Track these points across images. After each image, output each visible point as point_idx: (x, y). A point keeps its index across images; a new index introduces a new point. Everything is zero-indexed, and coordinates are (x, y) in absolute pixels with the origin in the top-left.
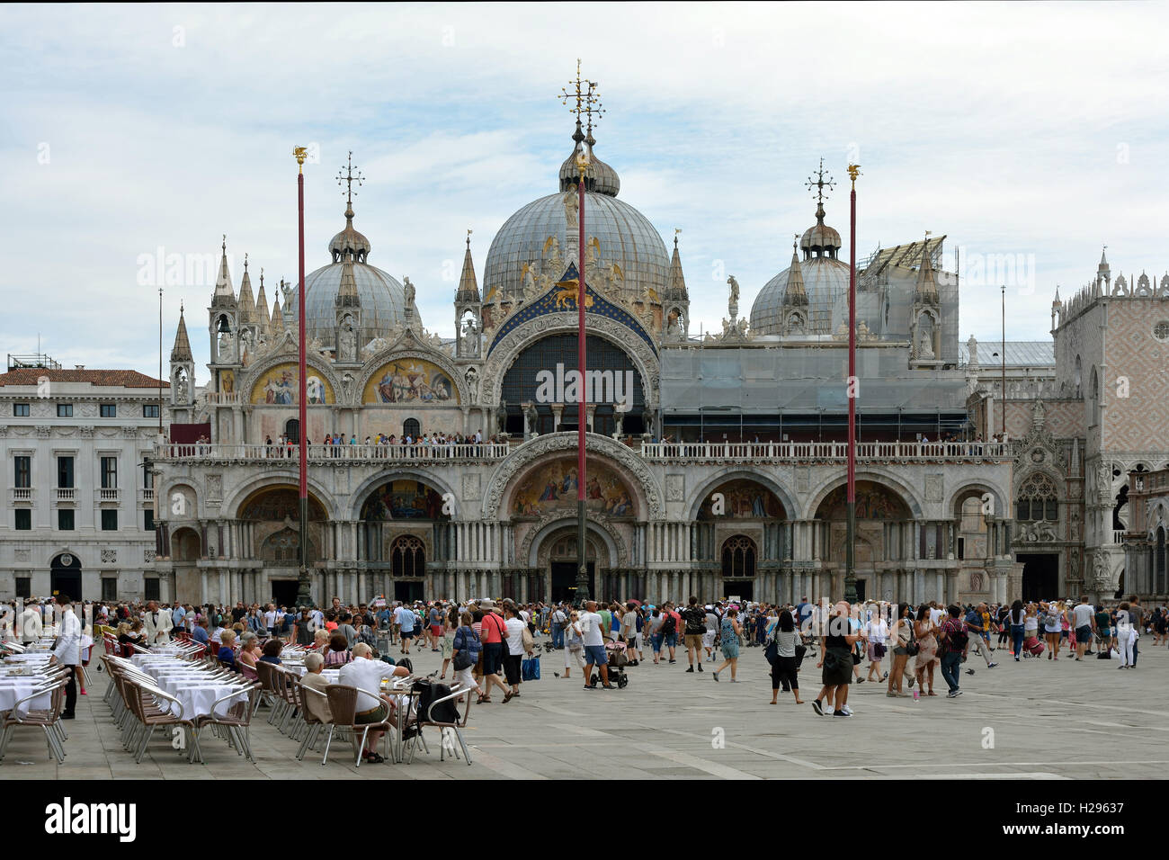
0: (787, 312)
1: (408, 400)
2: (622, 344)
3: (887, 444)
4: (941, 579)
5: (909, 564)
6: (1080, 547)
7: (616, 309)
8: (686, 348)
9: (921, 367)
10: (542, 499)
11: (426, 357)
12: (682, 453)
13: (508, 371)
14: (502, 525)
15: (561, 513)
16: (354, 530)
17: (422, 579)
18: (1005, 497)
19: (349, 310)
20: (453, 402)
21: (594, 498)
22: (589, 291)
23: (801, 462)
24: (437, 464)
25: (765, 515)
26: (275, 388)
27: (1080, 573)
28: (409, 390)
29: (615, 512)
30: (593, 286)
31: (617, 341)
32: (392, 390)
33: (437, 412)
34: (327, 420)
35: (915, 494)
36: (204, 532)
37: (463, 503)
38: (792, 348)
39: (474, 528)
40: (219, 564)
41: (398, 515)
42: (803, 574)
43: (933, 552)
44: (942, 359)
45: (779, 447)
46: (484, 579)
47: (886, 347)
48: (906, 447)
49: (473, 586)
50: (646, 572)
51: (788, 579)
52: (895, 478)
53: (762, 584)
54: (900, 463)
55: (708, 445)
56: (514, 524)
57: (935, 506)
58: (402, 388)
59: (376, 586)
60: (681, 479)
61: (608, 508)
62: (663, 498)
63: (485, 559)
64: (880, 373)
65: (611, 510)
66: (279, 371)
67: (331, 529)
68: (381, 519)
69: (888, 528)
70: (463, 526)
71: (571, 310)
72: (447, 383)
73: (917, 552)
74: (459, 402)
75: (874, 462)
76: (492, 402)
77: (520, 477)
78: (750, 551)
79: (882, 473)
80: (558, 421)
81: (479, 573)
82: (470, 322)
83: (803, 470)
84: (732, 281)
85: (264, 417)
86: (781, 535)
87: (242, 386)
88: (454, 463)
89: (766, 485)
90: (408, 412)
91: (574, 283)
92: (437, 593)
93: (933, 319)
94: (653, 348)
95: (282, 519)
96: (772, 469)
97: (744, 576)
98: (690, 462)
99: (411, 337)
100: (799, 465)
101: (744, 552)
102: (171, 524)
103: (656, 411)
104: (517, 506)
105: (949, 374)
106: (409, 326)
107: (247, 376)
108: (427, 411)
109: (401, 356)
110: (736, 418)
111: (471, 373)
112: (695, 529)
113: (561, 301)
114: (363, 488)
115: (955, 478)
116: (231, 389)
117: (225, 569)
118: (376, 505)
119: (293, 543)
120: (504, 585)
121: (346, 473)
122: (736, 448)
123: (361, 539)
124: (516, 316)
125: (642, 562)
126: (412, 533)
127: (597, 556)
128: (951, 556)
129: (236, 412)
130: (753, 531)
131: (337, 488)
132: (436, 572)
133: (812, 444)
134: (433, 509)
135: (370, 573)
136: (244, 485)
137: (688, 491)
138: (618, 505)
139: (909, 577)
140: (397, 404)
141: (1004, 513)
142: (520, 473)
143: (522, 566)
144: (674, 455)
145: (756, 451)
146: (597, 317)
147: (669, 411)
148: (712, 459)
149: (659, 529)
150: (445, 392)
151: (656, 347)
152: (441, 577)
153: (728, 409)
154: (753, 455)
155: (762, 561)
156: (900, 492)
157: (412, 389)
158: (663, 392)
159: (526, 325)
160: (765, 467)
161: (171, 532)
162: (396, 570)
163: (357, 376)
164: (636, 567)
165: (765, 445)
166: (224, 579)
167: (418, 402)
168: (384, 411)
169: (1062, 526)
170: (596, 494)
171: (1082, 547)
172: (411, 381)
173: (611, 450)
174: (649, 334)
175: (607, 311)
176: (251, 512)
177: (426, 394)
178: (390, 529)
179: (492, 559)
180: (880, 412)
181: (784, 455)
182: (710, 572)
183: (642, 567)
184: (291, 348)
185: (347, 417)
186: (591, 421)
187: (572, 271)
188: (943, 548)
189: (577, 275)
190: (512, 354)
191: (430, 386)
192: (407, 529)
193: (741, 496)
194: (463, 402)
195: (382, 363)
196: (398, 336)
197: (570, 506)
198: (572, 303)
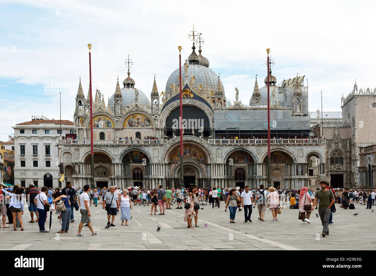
0: (254, 99)
1: (137, 126)
2: (202, 109)
3: (285, 139)
4: (303, 182)
5: (293, 177)
6: (350, 172)
7: (200, 98)
8: (222, 110)
9: (296, 115)
10: (178, 156)
11: (142, 113)
12: (221, 142)
13: (168, 117)
14: (165, 164)
15: (184, 161)
16: (120, 166)
17: (142, 181)
18: (323, 156)
19: (118, 99)
20: (151, 127)
21: (194, 156)
22: (192, 92)
23: (258, 145)
24: (145, 146)
25: (248, 162)
26: (96, 123)
27: (350, 180)
28: (137, 123)
29: (201, 160)
30: (193, 91)
31: (201, 108)
32: (132, 123)
33: (146, 130)
34: (112, 132)
35: (294, 155)
36: (74, 166)
37: (153, 158)
38: (255, 109)
39: (157, 166)
40: (79, 176)
41: (134, 162)
42: (260, 180)
43: (300, 173)
44: (303, 113)
45: (251, 140)
46: (160, 181)
47: (285, 109)
48: (291, 140)
49: (157, 183)
50: (211, 179)
51: (255, 181)
52: (288, 150)
53: (247, 183)
54: (289, 145)
55: (229, 140)
56: (169, 164)
57: (301, 159)
58: (135, 123)
59: (128, 183)
60: (221, 150)
61: (199, 159)
62: (215, 156)
63: (160, 175)
64: (283, 117)
66: (97, 117)
67: (113, 166)
68: (129, 163)
69: (287, 166)
70: (153, 165)
71: (186, 98)
72: (149, 121)
73: (296, 173)
74: (153, 127)
75: (281, 145)
76: (162, 127)
77: (171, 150)
78: (243, 172)
79: (284, 148)
80: (183, 133)
81: (158, 179)
82: (156, 102)
83: (259, 147)
84: (236, 89)
86: (253, 168)
87: (86, 122)
88: (150, 145)
89: (248, 152)
90: (137, 130)
91: (187, 90)
92: (147, 185)
93: (300, 101)
94: (212, 110)
95: (99, 163)
96: (249, 147)
97: (242, 181)
98: (223, 145)
99: (137, 107)
100: (258, 146)
101: (242, 173)
102: (64, 164)
103: (213, 129)
104: (170, 158)
105: (305, 117)
106: (137, 104)
107: (87, 119)
108: (143, 130)
109: (134, 113)
110: (238, 131)
111: (156, 118)
112: (225, 166)
113: (183, 95)
114: (122, 153)
115: (307, 150)
116: (82, 122)
117: (81, 178)
118: (127, 158)
119: (102, 170)
120: (166, 183)
121: (117, 149)
122: (238, 140)
123: (122, 169)
124: (170, 100)
125: (209, 176)
126: (139, 167)
127: (196, 174)
128: (306, 174)
129: (84, 130)
130: (244, 166)
131: (114, 153)
132: (146, 179)
133: (262, 139)
135: (125, 179)
136: (86, 152)
137: (223, 154)
138: (202, 158)
139: (293, 181)
140: (134, 127)
141: (323, 161)
142: (171, 148)
143: (172, 177)
144: (219, 143)
145: (244, 142)
146: (195, 100)
147: (217, 129)
148: (230, 144)
149: (214, 166)
150: (148, 124)
151: (213, 109)
152: (148, 181)
153: (235, 128)
154: (243, 143)
155: (247, 176)
156: (290, 154)
157: (138, 123)
158: (215, 123)
159: (173, 103)
160: (247, 147)
161: (64, 166)
162: (134, 178)
163: (121, 119)
164: (208, 177)
165: (247, 140)
166: (81, 181)
167: (140, 127)
168: (130, 130)
169: (344, 166)
170: (195, 155)
171: (351, 172)
172: (138, 120)
173: (199, 141)
174: (211, 106)
175: (198, 98)
176: (89, 160)
177: (142, 124)
178: (132, 166)
179: (163, 175)
180: (283, 129)
181: (253, 143)
182: (231, 179)
183: (209, 177)
184: (101, 110)
185: (118, 131)
186: (193, 132)
187: (187, 86)
188: (304, 172)
189: (188, 88)
190: (169, 112)
191: (143, 122)
192: (137, 166)
193: (240, 156)
194: (154, 127)
195: (129, 115)
196: (133, 106)
197: (187, 159)
198: (187, 96)
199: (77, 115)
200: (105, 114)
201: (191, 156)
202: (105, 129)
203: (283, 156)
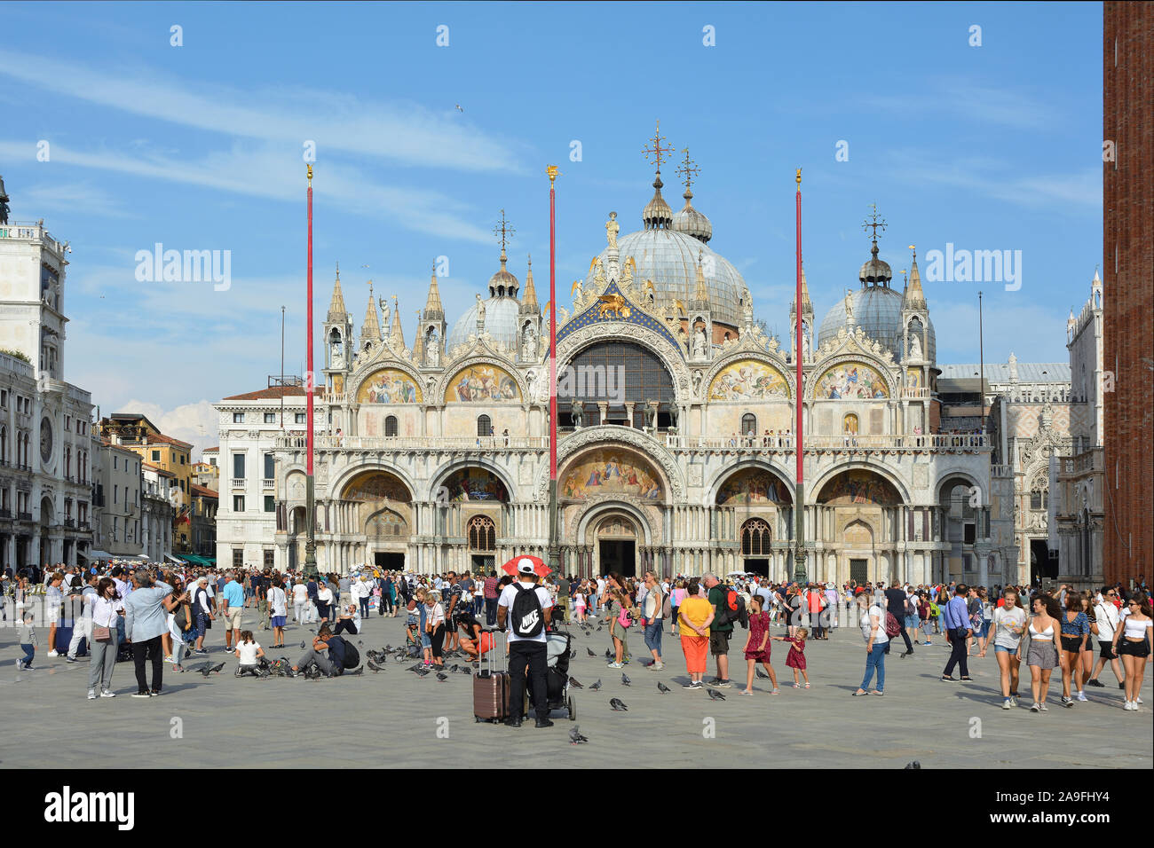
1: (481, 399)
2: (655, 349)
3: (878, 436)
4: (928, 560)
5: (901, 546)
7: (650, 319)
10: (588, 484)
11: (495, 362)
15: (603, 497)
16: (432, 510)
17: (493, 553)
18: (984, 485)
19: (433, 323)
20: (517, 400)
21: (631, 484)
22: (625, 303)
24: (498, 453)
25: (777, 500)
26: (376, 389)
28: (482, 391)
29: (649, 496)
30: (630, 299)
31: (651, 347)
32: (468, 391)
33: (503, 409)
34: (417, 415)
35: (903, 481)
36: (314, 510)
37: (519, 488)
39: (528, 509)
40: (327, 538)
41: (473, 498)
42: (806, 553)
43: (920, 534)
45: (784, 439)
46: (536, 554)
50: (673, 551)
52: (884, 466)
53: (776, 562)
54: (889, 453)
56: (565, 506)
57: (921, 493)
59: (456, 559)
60: (700, 467)
61: (643, 492)
62: (684, 484)
63: (537, 536)
65: (645, 495)
66: (379, 375)
67: (415, 509)
68: (460, 501)
69: (886, 512)
70: (519, 507)
71: (612, 320)
72: (513, 383)
73: (907, 535)
74: (522, 400)
75: (867, 451)
77: (566, 465)
78: (765, 531)
79: (873, 462)
80: (603, 417)
81: (532, 548)
83: (805, 460)
85: (368, 414)
87: (349, 388)
89: (773, 472)
90: (481, 409)
91: (614, 297)
93: (922, 324)
94: (681, 353)
95: (381, 500)
96: (778, 458)
97: (761, 555)
99: (482, 345)
101: (761, 533)
102: (288, 503)
104: (566, 490)
106: (480, 336)
107: (353, 379)
108: (497, 409)
109: (475, 361)
111: (530, 375)
112: (713, 512)
114: (439, 473)
115: (939, 466)
116: (341, 389)
117: (331, 541)
118: (453, 488)
119: (391, 520)
123: (438, 518)
124: (568, 326)
125: (669, 541)
126: (485, 514)
127: (637, 536)
128: (937, 538)
129: (344, 410)
130: (767, 514)
131: (417, 474)
132: (502, 547)
134: (501, 493)
135: (445, 547)
136: (345, 470)
137: (707, 477)
139: (900, 557)
140: (473, 402)
142: (566, 461)
143: (571, 543)
146: (634, 326)
150: (511, 392)
151: (682, 351)
152: (507, 551)
155: (775, 540)
156: (891, 480)
157: (485, 390)
159: (576, 334)
160: (772, 457)
161: (288, 510)
162: (474, 546)
163: (439, 378)
164: (665, 545)
166: (330, 551)
167: (489, 400)
168: (462, 408)
170: (633, 481)
172: (485, 382)
173: (640, 441)
174: (677, 340)
175: (642, 321)
176: (351, 494)
177: (496, 394)
178: (466, 509)
179: (543, 536)
181: (788, 446)
182: (731, 551)
183: (669, 545)
184: (388, 355)
185: (431, 414)
186: (630, 417)
187: (613, 286)
188: (930, 531)
189: (617, 290)
190: (565, 359)
191: (499, 387)
192: (481, 509)
193: (758, 482)
194: (525, 400)
195: (460, 367)
196: (472, 344)
197: (612, 492)
198: (613, 314)
199: (328, 369)
200: (400, 366)
201: (623, 483)
202: (399, 406)
203: (874, 485)
